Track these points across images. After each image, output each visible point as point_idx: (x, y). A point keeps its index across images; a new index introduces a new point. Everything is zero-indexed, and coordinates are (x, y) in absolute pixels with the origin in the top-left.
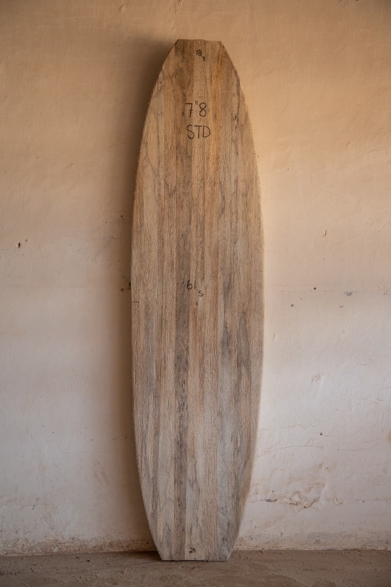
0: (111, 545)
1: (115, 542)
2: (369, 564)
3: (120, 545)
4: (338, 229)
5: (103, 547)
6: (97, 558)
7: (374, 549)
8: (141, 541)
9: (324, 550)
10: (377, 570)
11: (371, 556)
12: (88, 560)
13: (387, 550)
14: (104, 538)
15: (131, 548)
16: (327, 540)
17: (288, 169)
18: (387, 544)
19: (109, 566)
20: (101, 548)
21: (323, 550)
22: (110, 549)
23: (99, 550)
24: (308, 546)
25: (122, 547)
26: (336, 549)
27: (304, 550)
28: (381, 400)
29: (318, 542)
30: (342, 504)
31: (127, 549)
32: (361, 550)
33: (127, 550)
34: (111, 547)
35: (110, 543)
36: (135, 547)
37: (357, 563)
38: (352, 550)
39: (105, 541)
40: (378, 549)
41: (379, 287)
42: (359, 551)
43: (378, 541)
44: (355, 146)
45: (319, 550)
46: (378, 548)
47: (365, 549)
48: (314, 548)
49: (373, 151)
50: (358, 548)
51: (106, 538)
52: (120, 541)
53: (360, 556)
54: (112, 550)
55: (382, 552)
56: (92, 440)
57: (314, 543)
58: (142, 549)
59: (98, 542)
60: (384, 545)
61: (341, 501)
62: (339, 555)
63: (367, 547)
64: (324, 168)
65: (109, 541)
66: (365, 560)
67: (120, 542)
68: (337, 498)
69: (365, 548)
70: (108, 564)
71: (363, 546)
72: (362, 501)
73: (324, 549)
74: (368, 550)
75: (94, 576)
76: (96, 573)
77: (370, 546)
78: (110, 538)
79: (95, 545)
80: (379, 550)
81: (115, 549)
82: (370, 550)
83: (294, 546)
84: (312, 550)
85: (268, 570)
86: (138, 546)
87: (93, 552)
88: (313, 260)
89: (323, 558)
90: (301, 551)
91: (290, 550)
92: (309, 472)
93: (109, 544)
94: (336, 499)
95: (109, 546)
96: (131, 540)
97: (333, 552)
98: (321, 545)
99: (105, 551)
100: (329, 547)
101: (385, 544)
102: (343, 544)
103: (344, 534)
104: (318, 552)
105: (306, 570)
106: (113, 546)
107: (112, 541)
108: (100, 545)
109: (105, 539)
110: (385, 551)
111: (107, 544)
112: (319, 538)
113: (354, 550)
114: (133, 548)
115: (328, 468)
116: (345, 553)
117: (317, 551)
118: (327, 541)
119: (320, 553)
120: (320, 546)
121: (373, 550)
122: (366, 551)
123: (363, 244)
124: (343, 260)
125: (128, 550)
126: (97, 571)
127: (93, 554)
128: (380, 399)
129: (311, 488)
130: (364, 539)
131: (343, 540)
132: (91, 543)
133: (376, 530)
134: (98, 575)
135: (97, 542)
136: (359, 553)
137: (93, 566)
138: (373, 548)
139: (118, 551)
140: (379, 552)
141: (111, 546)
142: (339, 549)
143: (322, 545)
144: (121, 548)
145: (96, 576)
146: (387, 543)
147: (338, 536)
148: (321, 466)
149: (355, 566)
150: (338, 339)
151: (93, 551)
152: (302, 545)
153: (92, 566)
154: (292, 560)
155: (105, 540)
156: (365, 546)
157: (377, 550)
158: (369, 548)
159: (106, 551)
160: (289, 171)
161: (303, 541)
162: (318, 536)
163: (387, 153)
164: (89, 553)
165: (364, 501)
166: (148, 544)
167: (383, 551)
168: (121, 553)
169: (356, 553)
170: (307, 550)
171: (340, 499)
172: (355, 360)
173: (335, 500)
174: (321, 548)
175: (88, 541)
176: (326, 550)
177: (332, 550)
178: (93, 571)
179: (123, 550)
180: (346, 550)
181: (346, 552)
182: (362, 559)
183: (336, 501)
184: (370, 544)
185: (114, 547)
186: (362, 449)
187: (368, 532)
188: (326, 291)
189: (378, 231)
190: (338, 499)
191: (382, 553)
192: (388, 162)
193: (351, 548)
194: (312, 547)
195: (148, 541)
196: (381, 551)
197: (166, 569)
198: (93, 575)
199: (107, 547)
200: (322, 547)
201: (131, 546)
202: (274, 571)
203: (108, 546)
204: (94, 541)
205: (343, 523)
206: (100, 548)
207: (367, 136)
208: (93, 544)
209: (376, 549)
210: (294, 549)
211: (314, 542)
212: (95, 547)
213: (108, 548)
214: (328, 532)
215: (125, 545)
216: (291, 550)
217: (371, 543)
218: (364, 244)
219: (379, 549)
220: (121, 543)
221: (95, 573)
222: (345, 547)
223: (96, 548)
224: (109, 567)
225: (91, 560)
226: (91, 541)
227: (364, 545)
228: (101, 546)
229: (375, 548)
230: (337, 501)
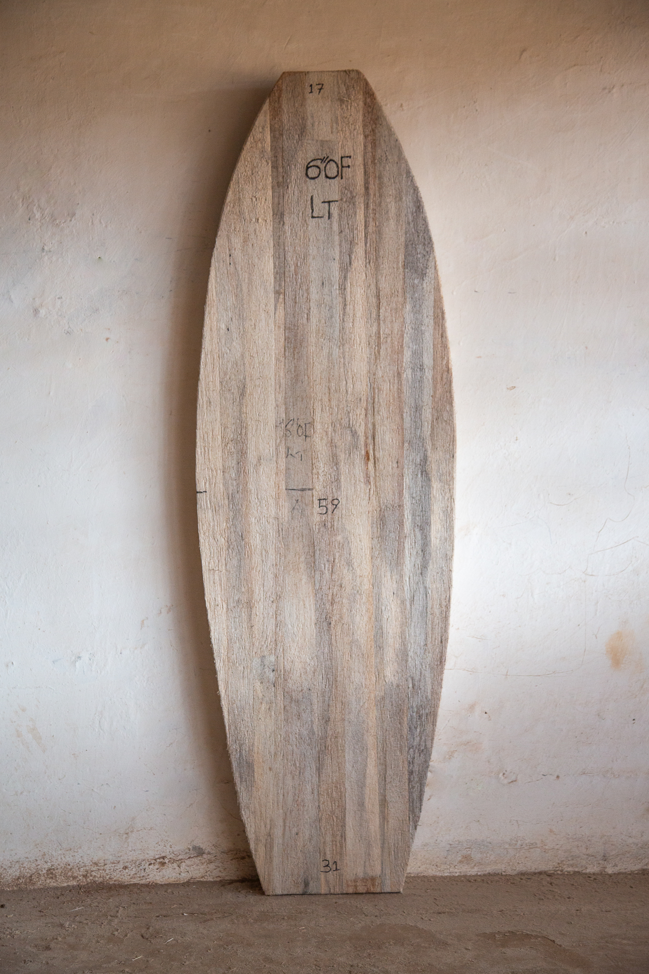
0: (51, 873)
1: (59, 867)
2: (568, 900)
3: (70, 874)
4: (503, 230)
5: (35, 879)
6: (21, 900)
7: (578, 872)
8: (113, 865)
9: (480, 876)
10: (582, 910)
11: (573, 885)
12: (2, 904)
13: (605, 872)
14: (37, 860)
15: (91, 878)
16: (485, 855)
17: (402, 105)
18: (605, 860)
19: (43, 914)
20: (31, 880)
21: (477, 875)
22: (48, 881)
23: (26, 885)
24: (448, 867)
25: (74, 878)
26: (504, 872)
27: (440, 875)
28: (592, 575)
29: (467, 859)
30: (514, 783)
31: (84, 881)
32: (554, 873)
33: (84, 884)
34: (52, 878)
35: (50, 870)
36: (100, 877)
37: (543, 898)
38: (535, 874)
39: (39, 867)
40: (588, 871)
41: (587, 348)
42: (549, 875)
43: (587, 855)
44: (538, 56)
45: (470, 876)
46: (586, 868)
47: (562, 871)
48: (460, 872)
49: (575, 65)
50: (546, 870)
51: (41, 860)
52: (69, 865)
53: (551, 886)
54: (53, 884)
55: (594, 877)
56: (10, 664)
57: (461, 862)
58: (115, 881)
59: (25, 867)
60: (599, 864)
61: (513, 778)
62: (509, 883)
63: (565, 866)
64: (475, 102)
65: (47, 867)
66: (559, 892)
67: (69, 867)
68: (504, 772)
69: (560, 869)
70: (40, 911)
71: (556, 865)
72: (556, 776)
73: (479, 874)
74: (566, 873)
75: (7, 934)
76: (13, 930)
77: (572, 866)
78: (48, 860)
79: (18, 874)
80: (590, 874)
81: (59, 881)
82: (572, 873)
83: (419, 867)
84: (457, 875)
85: (363, 916)
86: (107, 874)
87: (15, 888)
88: (452, 293)
89: (477, 889)
90: (434, 877)
91: (412, 875)
92: (449, 721)
93: (47, 871)
94: (504, 774)
95: (48, 875)
96: (91, 863)
97: (496, 878)
98: (473, 864)
99: (39, 885)
100: (488, 869)
101: (600, 862)
102: (518, 863)
103: (519, 842)
104: (468, 880)
105: (440, 913)
106: (56, 876)
107: (52, 865)
108: (29, 875)
109: (39, 862)
110: (601, 874)
111: (42, 871)
112: (469, 852)
113: (540, 873)
114: (97, 879)
115: (486, 713)
116: (522, 879)
117: (465, 876)
118: (487, 857)
119: (472, 880)
120: (473, 868)
121: (575, 872)
122: (563, 874)
123: (554, 259)
124: (514, 293)
125: (86, 883)
126: (15, 924)
127: (14, 892)
128: (590, 574)
129: (453, 752)
130: (560, 852)
131: (518, 855)
132: (10, 871)
133: (583, 834)
134: (17, 932)
135: (22, 869)
136: (548, 879)
137: (9, 915)
138: (576, 870)
139: (66, 884)
140: (588, 876)
141: (51, 876)
142: (509, 872)
143: (475, 866)
144: (71, 879)
145: (10, 934)
146: (605, 858)
147: (507, 846)
148: (472, 707)
149: (539, 903)
150: (505, 454)
151: (16, 886)
152: (437, 866)
153: (7, 916)
154: (415, 895)
155: (39, 865)
156: (561, 865)
157: (586, 874)
158: (570, 869)
159: (42, 887)
160: (403, 110)
161: (438, 857)
162: (468, 847)
163: (601, 71)
164: (7, 891)
165: (558, 777)
166: (125, 869)
167: (598, 874)
168: (70, 889)
169: (542, 879)
170: (446, 875)
171: (511, 772)
172: (539, 495)
173: (501, 774)
174: (473, 870)
175: (5, 867)
176: (484, 875)
177: (496, 874)
178: (8, 925)
179: (75, 884)
180: (522, 874)
181: (522, 877)
182: (553, 891)
183: (503, 778)
184: (571, 862)
185: (58, 877)
186: (554, 672)
187: (568, 838)
188: (480, 357)
189: (584, 232)
190: (506, 773)
191: (595, 879)
192: (604, 89)
193: (533, 870)
194: (456, 870)
195: (127, 864)
196: (594, 874)
197: (158, 917)
198: (4, 934)
199: (43, 878)
200: (476, 869)
201: (91, 876)
202: (376, 916)
203: (44, 876)
204: (17, 866)
205: (517, 821)
206: (28, 881)
207: (560, 35)
208: (14, 872)
209: (584, 872)
210: (419, 874)
211: (460, 859)
212: (19, 878)
213: (46, 881)
214: (488, 840)
215: (81, 873)
216: (414, 877)
217: (573, 860)
218: (557, 259)
219: (590, 870)
220: (71, 869)
221: (11, 930)
222: (521, 868)
223: (21, 881)
224: (42, 916)
225: (7, 905)
226: (10, 867)
227: (559, 863)
228: (31, 876)
229: (580, 870)
230: (506, 778)
